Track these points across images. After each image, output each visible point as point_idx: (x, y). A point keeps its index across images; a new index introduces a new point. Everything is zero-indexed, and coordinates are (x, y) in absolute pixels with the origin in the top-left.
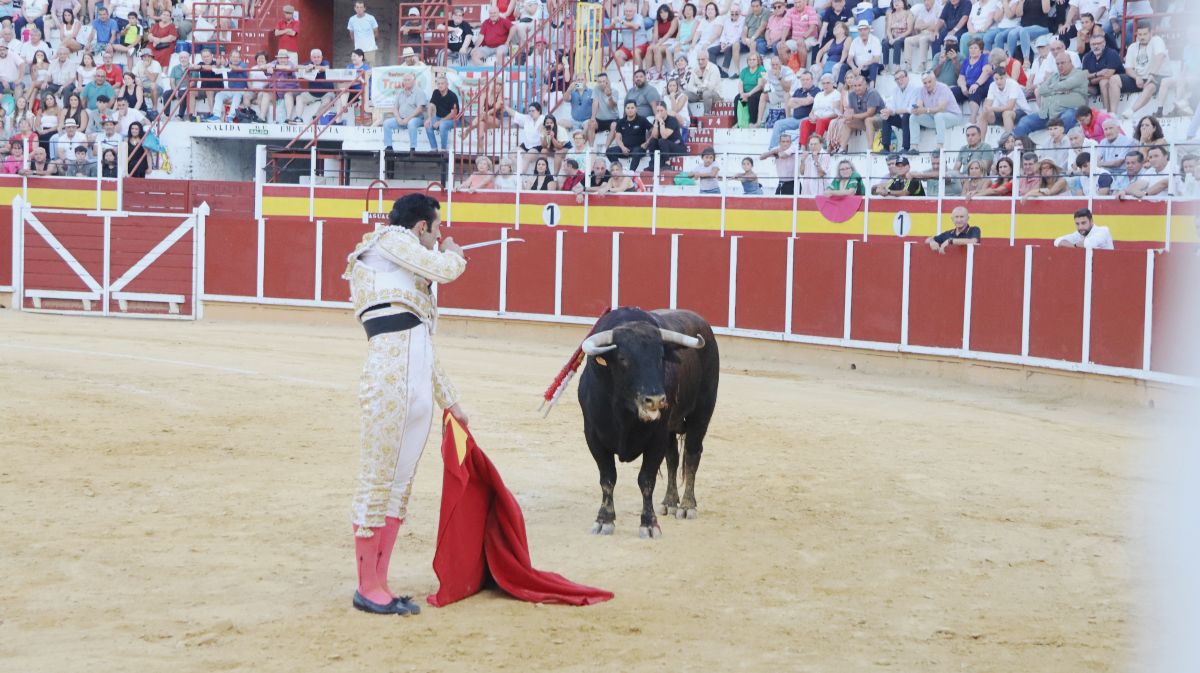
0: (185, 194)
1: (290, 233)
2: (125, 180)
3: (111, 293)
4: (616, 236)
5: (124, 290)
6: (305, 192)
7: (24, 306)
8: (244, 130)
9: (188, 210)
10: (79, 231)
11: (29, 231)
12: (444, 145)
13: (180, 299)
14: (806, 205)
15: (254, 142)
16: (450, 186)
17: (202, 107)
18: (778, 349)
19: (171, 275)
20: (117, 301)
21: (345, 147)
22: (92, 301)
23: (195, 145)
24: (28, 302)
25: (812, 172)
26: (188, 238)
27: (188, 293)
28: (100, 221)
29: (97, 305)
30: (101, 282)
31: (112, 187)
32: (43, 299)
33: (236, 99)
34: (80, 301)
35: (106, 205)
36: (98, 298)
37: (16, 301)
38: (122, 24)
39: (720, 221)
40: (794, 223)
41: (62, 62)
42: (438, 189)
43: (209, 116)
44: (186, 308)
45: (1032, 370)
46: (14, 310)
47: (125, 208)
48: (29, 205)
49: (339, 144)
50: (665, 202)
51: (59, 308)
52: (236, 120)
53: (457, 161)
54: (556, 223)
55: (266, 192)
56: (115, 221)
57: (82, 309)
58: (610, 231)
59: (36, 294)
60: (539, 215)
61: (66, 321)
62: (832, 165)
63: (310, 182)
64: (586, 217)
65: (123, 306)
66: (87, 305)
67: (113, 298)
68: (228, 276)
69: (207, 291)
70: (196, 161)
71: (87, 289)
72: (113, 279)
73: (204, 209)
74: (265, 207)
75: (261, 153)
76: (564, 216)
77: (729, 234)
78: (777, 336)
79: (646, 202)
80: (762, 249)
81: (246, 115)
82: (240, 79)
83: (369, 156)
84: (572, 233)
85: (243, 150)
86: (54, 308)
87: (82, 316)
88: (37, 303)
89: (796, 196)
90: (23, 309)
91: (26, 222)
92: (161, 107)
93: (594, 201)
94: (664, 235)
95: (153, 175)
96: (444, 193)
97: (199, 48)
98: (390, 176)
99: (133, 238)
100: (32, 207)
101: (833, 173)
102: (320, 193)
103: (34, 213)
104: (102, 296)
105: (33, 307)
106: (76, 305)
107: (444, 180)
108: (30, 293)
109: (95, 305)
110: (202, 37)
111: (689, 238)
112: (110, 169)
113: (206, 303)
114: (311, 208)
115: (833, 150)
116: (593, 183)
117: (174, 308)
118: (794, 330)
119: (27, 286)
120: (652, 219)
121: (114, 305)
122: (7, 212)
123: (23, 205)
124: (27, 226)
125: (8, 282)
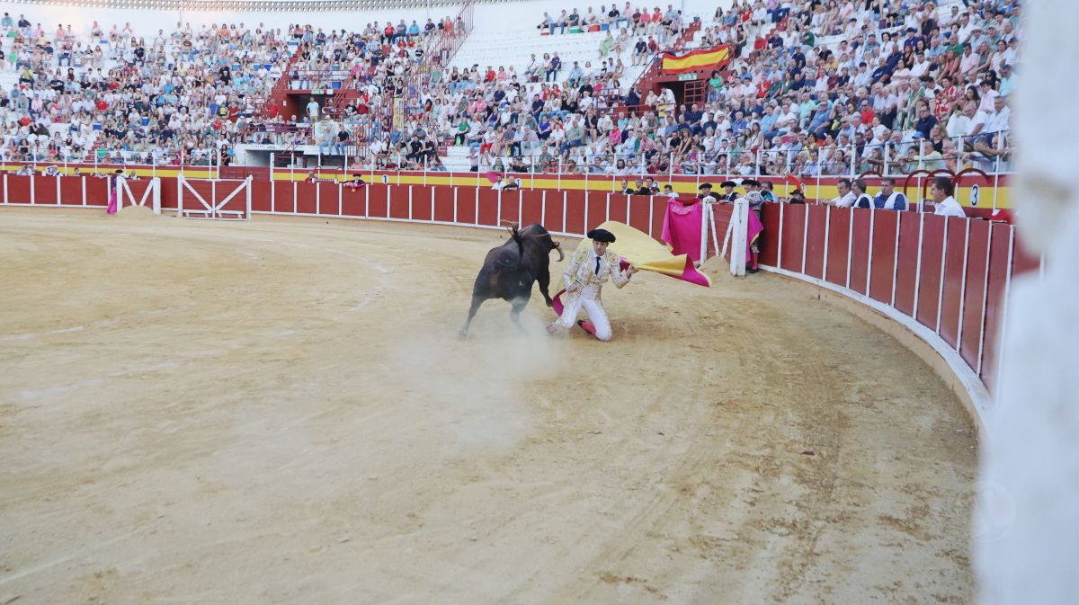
0: (243, 172)
1: (284, 187)
2: (220, 167)
3: (215, 211)
4: (410, 188)
5: (221, 209)
6: (289, 171)
8: (266, 147)
9: (245, 178)
10: (203, 187)
11: (184, 187)
12: (343, 152)
13: (242, 213)
14: (482, 176)
15: (269, 152)
16: (346, 168)
17: (249, 138)
18: (473, 230)
19: (239, 203)
20: (218, 213)
21: (305, 153)
23: (247, 154)
24: (184, 214)
25: (486, 164)
26: (245, 189)
27: (245, 211)
28: (211, 183)
29: (210, 215)
30: (211, 206)
31: (214, 169)
32: (190, 213)
33: (263, 136)
34: (204, 214)
35: (213, 177)
36: (210, 212)
37: (180, 214)
38: (219, 107)
39: (451, 181)
40: (479, 182)
41: (195, 121)
42: (340, 169)
43: (252, 142)
44: (244, 216)
45: (567, 238)
46: (180, 217)
47: (221, 177)
49: (302, 152)
50: (428, 174)
51: (196, 217)
52: (263, 143)
53: (348, 158)
54: (388, 182)
55: (275, 171)
56: (217, 183)
57: (205, 217)
58: (409, 185)
59: (187, 211)
60: (381, 179)
61: (199, 221)
62: (493, 161)
63: (291, 167)
64: (399, 180)
65: (220, 216)
66: (207, 215)
68: (261, 203)
69: (253, 209)
70: (247, 159)
71: (206, 209)
72: (216, 205)
73: (250, 178)
74: (273, 177)
75: (272, 155)
76: (390, 179)
77: (454, 186)
78: (472, 225)
79: (422, 174)
80: (467, 192)
81: (267, 141)
82: (262, 128)
83: (315, 157)
84: (394, 186)
85: (265, 155)
86: (194, 217)
87: (205, 219)
88: (188, 215)
89: (479, 172)
90: (183, 217)
92: (233, 139)
93: (402, 174)
94: (429, 187)
95: (230, 164)
96: (343, 171)
97: (249, 116)
98: (322, 164)
99: (224, 190)
100: (185, 178)
101: (493, 163)
102: (295, 171)
103: (186, 180)
104: (212, 212)
105: (186, 216)
106: (202, 215)
107: (343, 166)
108: (185, 211)
110: (249, 111)
111: (438, 188)
112: (214, 163)
113: (252, 214)
114: (292, 177)
115: (493, 155)
116: (401, 167)
117: (240, 216)
118: (479, 223)
119: (184, 208)
120: (425, 181)
121: (217, 215)
122: (175, 180)
123: (182, 177)
124: (183, 185)
125: (177, 207)
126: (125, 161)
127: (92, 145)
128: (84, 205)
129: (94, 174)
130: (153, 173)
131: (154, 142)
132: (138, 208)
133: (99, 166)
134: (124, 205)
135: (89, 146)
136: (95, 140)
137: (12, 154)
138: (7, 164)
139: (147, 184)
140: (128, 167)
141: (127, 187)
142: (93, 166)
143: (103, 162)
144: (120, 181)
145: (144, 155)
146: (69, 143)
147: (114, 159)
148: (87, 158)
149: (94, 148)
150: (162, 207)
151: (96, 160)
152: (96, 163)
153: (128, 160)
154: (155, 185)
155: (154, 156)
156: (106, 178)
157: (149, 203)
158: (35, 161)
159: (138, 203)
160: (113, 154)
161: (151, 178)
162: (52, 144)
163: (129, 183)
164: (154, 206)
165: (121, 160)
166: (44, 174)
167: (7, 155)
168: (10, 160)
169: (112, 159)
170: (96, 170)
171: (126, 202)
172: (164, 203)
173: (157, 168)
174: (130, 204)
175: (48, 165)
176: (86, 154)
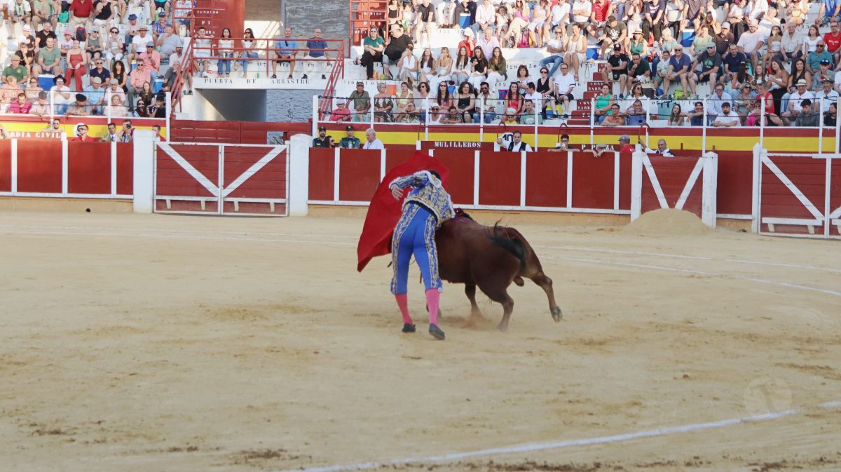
3: (831, 220)
7: (762, 230)
11: (766, 171)
20: (836, 226)
22: (815, 227)
24: (764, 227)
28: (822, 162)
29: (819, 230)
30: (822, 211)
31: (832, 133)
32: (776, 225)
34: (806, 226)
35: (826, 148)
36: (821, 224)
37: (755, 226)
41: (791, 34)
46: (754, 234)
48: (765, 151)
51: (789, 232)
56: (835, 162)
57: (808, 233)
59: (770, 221)
66: (812, 230)
67: (833, 223)
71: (813, 217)
72: (833, 209)
86: (785, 232)
87: (808, 238)
88: (771, 228)
90: (759, 232)
91: (763, 163)
100: (769, 152)
103: (770, 157)
104: (823, 222)
105: (768, 231)
106: (802, 229)
108: (765, 220)
109: (817, 229)
119: (764, 213)
121: (833, 230)
122: (748, 156)
123: (761, 150)
124: (764, 167)
125: (749, 212)
126: (648, 120)
127: (585, 88)
128: (569, 208)
129: (589, 146)
130: (702, 142)
131: (706, 79)
132: (671, 213)
133: (597, 131)
134: (644, 210)
135: (578, 93)
136: (591, 79)
137: (444, 110)
138: (433, 129)
139: (692, 166)
140: (653, 132)
141: (651, 172)
142: (587, 131)
143: (606, 122)
144: (640, 160)
145: (687, 107)
146: (543, 87)
147: (626, 117)
148: (574, 114)
149: (588, 96)
150: (719, 211)
151: (593, 118)
152: (592, 126)
153: (654, 117)
154: (708, 167)
155: (708, 108)
156: (613, 155)
157: (695, 203)
158: (482, 123)
159: (672, 204)
160: (626, 106)
161: (698, 154)
162: (514, 90)
163: (654, 165)
164: (704, 211)
165: (640, 116)
166: (497, 149)
167: (435, 112)
168: (437, 123)
169: (622, 116)
170: (591, 139)
171: (649, 202)
172: (724, 204)
173: (710, 133)
174: (658, 206)
175: (505, 129)
176: (573, 106)
